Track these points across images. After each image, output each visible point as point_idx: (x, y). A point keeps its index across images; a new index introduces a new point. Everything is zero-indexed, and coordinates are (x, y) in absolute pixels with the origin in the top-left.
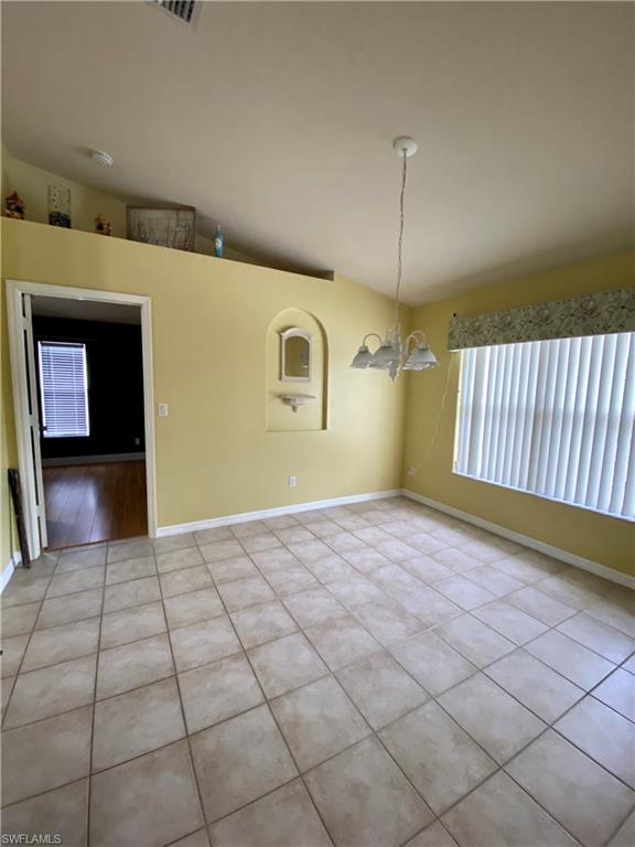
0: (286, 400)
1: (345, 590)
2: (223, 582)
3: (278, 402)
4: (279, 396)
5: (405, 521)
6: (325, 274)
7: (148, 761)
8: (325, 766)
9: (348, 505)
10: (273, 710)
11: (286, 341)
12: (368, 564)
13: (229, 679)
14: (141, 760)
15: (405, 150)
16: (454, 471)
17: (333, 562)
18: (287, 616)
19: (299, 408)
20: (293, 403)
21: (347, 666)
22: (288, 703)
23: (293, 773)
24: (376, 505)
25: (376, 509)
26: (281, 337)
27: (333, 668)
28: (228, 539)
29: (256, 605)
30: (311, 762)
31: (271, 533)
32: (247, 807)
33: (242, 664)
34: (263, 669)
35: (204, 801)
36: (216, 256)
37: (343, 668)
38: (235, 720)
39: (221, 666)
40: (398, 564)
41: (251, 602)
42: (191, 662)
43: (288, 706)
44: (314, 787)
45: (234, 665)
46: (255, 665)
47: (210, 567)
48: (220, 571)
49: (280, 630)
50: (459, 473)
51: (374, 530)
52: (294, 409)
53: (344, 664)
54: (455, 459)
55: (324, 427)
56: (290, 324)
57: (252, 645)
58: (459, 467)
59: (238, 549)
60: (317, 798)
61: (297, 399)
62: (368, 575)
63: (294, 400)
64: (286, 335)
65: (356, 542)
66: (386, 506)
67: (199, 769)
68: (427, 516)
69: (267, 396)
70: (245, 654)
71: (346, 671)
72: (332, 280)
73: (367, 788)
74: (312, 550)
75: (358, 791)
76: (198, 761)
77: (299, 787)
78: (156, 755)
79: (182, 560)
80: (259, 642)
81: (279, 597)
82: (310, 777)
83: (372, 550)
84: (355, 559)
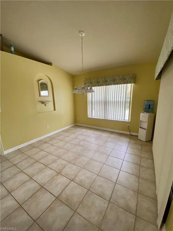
0: (42, 103)
1: (75, 150)
2: (40, 159)
3: (40, 104)
4: (40, 102)
5: (80, 131)
6: (49, 64)
7: (50, 208)
8: (92, 186)
9: (64, 130)
10: (74, 181)
11: (40, 84)
12: (77, 142)
13: (59, 180)
14: (48, 210)
15: (82, 34)
16: (88, 117)
17: (68, 145)
18: (64, 161)
19: (47, 105)
20: (45, 104)
21: (85, 165)
22: (77, 178)
23: (86, 191)
24: (71, 129)
25: (71, 130)
26: (38, 83)
27: (82, 167)
28: (33, 148)
29: (54, 161)
30: (89, 187)
31: (45, 143)
32: (81, 202)
33: (60, 176)
34: (66, 174)
35: (71, 208)
36: (12, 53)
37: (84, 166)
38: (67, 188)
39: (54, 178)
40: (83, 140)
41: (52, 161)
42: (45, 182)
43: (77, 179)
44: (92, 190)
45: (58, 177)
46: (63, 174)
47: (32, 157)
48: (37, 157)
49: (64, 164)
50: (89, 117)
51: (74, 135)
52: (45, 105)
53: (84, 165)
54: (88, 114)
55: (55, 110)
56: (41, 78)
57: (59, 171)
58: (89, 116)
59: (38, 150)
60: (94, 192)
61: (46, 102)
62: (78, 145)
63: (45, 103)
64: (40, 82)
65: (71, 139)
66: (73, 128)
67: (65, 202)
68: (84, 128)
69: (37, 102)
70: (59, 173)
71: (85, 166)
72: (52, 66)
73: (102, 185)
74: (61, 144)
75: (100, 186)
76: (63, 201)
77: (89, 192)
78: (51, 206)
79: (20, 158)
80: (61, 169)
81: (59, 157)
82: (91, 189)
83: (76, 139)
84: (73, 142)
